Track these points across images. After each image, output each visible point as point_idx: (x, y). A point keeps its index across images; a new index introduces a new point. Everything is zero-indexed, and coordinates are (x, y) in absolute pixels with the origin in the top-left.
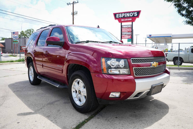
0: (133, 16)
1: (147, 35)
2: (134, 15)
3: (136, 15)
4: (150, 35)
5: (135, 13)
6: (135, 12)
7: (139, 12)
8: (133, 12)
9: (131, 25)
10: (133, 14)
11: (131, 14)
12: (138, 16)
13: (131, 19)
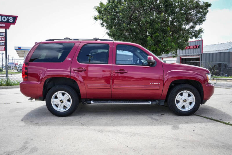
0: (6, 21)
1: (15, 47)
2: (8, 20)
3: (11, 20)
4: (19, 47)
5: (10, 18)
6: (9, 16)
7: (15, 18)
8: (6, 16)
9: (4, 33)
10: (7, 18)
11: (4, 19)
12: (14, 23)
13: (4, 25)
